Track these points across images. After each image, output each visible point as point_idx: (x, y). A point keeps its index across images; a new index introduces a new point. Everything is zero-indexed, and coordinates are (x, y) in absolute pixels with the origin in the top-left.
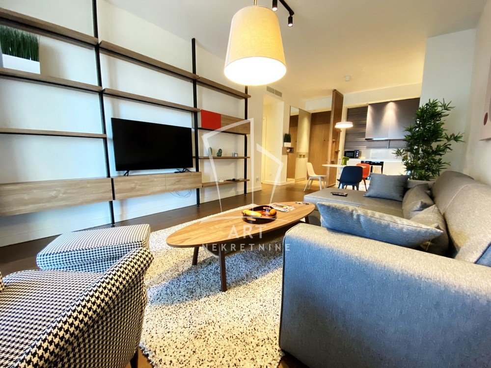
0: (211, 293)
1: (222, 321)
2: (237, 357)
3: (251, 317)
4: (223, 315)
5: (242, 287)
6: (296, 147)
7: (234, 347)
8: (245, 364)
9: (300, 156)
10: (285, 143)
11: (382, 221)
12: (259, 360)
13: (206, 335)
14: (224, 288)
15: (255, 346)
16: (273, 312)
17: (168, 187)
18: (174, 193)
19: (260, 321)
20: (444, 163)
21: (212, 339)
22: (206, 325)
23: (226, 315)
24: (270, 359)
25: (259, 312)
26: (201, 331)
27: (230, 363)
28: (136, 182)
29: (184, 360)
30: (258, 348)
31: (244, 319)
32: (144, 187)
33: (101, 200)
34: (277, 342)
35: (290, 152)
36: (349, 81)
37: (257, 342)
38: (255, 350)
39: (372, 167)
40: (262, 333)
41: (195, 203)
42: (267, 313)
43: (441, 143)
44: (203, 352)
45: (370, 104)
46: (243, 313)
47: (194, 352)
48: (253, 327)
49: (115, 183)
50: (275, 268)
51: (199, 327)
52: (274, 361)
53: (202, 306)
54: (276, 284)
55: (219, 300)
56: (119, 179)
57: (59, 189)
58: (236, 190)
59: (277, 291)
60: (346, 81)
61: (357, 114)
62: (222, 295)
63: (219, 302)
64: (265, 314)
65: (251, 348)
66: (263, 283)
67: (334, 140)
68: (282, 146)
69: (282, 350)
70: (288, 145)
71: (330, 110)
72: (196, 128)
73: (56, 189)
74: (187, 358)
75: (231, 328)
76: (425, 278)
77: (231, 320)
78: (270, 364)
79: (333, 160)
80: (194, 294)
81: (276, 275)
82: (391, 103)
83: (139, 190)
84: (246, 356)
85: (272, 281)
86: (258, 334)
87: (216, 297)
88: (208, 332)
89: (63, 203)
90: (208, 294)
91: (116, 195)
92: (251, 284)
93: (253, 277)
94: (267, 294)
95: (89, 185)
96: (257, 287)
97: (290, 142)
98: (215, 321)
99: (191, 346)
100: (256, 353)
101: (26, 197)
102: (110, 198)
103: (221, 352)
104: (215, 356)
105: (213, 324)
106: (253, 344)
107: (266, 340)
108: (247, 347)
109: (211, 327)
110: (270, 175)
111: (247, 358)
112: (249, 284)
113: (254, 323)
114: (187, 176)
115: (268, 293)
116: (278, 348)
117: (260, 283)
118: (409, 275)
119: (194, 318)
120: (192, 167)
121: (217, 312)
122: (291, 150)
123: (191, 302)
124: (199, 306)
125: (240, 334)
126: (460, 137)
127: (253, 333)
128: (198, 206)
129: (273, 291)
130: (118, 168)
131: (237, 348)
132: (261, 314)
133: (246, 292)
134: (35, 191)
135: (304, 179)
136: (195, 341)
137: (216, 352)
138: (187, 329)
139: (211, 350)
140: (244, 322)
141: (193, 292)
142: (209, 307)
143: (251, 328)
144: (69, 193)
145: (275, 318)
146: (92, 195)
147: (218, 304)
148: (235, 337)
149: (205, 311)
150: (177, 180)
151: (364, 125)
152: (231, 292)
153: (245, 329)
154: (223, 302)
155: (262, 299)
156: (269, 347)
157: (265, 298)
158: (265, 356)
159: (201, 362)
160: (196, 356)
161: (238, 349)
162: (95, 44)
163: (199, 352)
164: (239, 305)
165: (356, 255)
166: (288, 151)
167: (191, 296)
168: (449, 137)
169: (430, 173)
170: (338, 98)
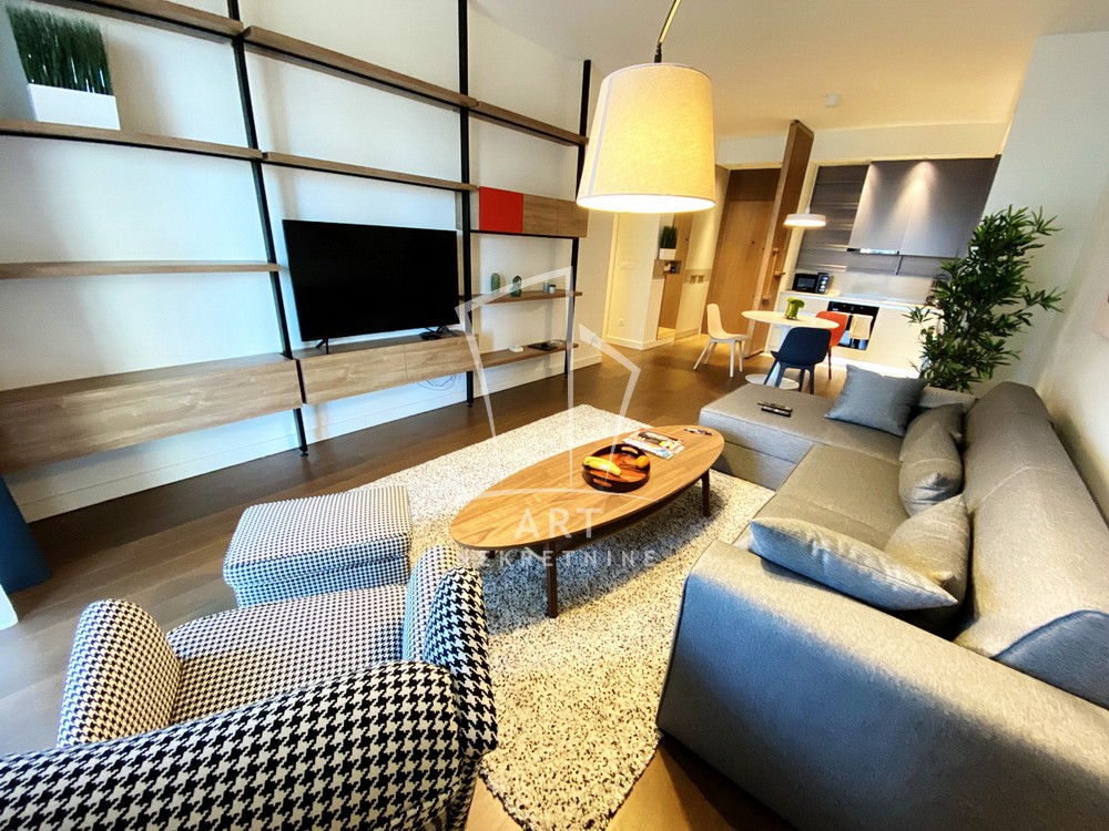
0: (530, 620)
1: (558, 676)
2: (590, 739)
3: (605, 669)
4: (557, 665)
5: (583, 610)
6: (685, 260)
7: (582, 722)
8: (603, 750)
9: (693, 277)
10: (662, 250)
11: (861, 567)
12: (623, 744)
13: (535, 701)
14: (553, 611)
15: (616, 722)
16: (642, 661)
17: (411, 373)
18: (423, 383)
19: (621, 676)
20: (1007, 353)
21: (544, 706)
22: (531, 683)
23: (562, 663)
24: (642, 744)
25: (617, 660)
26: (525, 693)
27: (580, 748)
28: (346, 365)
29: (505, 742)
30: (621, 726)
31: (594, 673)
32: (362, 375)
33: (280, 407)
34: (653, 715)
35: (671, 272)
36: (833, 106)
37: (621, 715)
38: (617, 729)
39: (851, 317)
40: (627, 700)
41: (463, 397)
42: (632, 661)
43: (1012, 309)
44: (534, 730)
45: (873, 163)
46: (591, 662)
47: (519, 729)
48: (610, 689)
49: (303, 372)
50: (642, 570)
51: (520, 685)
52: (648, 748)
53: (520, 647)
54: (644, 605)
55: (547, 635)
56: (313, 361)
57: (196, 390)
58: (547, 364)
59: (646, 618)
60: (828, 107)
61: (840, 186)
62: (549, 624)
63: (546, 638)
64: (629, 664)
65: (611, 726)
66: (621, 601)
67: (776, 249)
68: (654, 257)
69: (661, 728)
70: (669, 254)
71: (780, 166)
72: (467, 230)
73: (191, 391)
74: (510, 739)
75: (574, 688)
76: (911, 687)
77: (572, 673)
78: (643, 751)
79: (765, 297)
80: (501, 621)
81: (644, 585)
82: (924, 164)
83: (352, 383)
84: (604, 738)
85: (637, 598)
86: (620, 700)
87: (541, 629)
88: (536, 695)
89: (208, 419)
90: (525, 622)
91: (308, 396)
92: (598, 602)
93: (601, 587)
94: (630, 624)
95: (253, 379)
96: (610, 609)
97: (674, 248)
98: (545, 675)
99: (513, 719)
100: (618, 733)
101: (134, 412)
102: (297, 403)
103: (563, 729)
104: (554, 737)
105: (543, 681)
106: (613, 718)
107: (634, 713)
108: (604, 723)
109: (540, 687)
110: (622, 324)
111: (606, 741)
112: (595, 602)
113: (612, 681)
114: (449, 345)
115: (632, 622)
116: (654, 726)
117: (615, 602)
118: (887, 678)
119: (509, 669)
120: (458, 322)
121: (546, 659)
122: (675, 266)
123: (497, 638)
124: (514, 646)
125: (590, 699)
126: (1055, 299)
127: (612, 698)
128: (470, 406)
129: (640, 619)
130: (306, 335)
131: (587, 723)
132: (622, 664)
133: (592, 620)
134: (149, 399)
135: (695, 333)
136: (518, 711)
137: (555, 729)
138: (501, 688)
139: (546, 725)
140: (595, 679)
141: (497, 617)
142: (532, 647)
143: (606, 690)
144: (217, 398)
145: (646, 671)
146: (262, 399)
147: (546, 643)
148: (582, 705)
149: (525, 656)
150: (428, 357)
151: (853, 213)
152: (565, 617)
153: (597, 691)
154: (554, 639)
155: (621, 634)
156: (639, 723)
157: (626, 632)
158: (634, 739)
159: (534, 747)
160: (524, 736)
161: (589, 726)
162: (234, 34)
163: (528, 730)
164: (582, 646)
165: (810, 630)
166: (668, 268)
167: (496, 626)
168: (1032, 296)
169: (973, 369)
170: (801, 139)
